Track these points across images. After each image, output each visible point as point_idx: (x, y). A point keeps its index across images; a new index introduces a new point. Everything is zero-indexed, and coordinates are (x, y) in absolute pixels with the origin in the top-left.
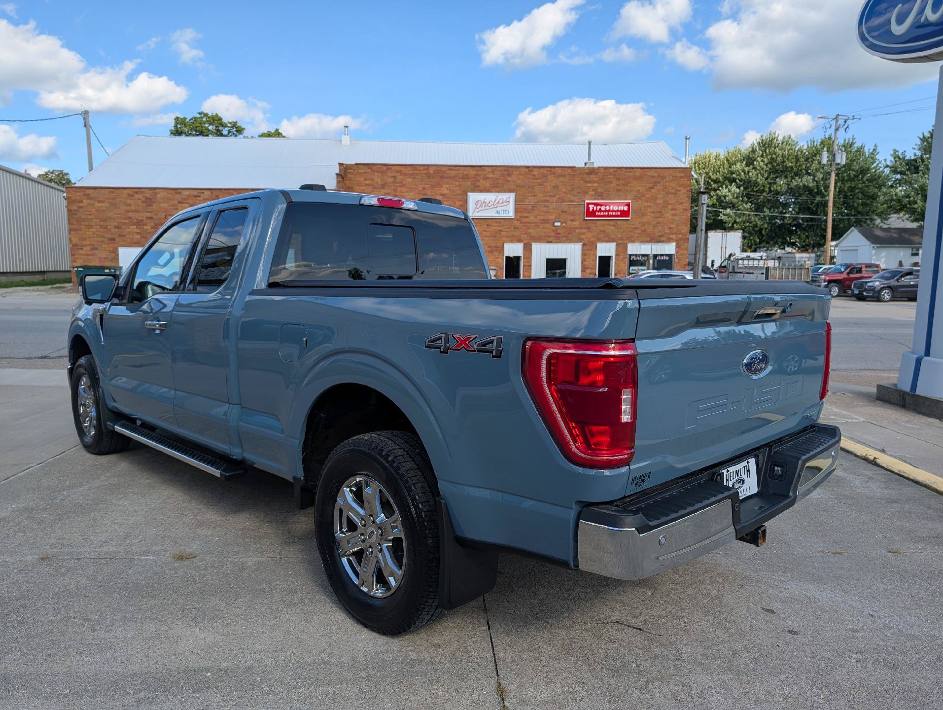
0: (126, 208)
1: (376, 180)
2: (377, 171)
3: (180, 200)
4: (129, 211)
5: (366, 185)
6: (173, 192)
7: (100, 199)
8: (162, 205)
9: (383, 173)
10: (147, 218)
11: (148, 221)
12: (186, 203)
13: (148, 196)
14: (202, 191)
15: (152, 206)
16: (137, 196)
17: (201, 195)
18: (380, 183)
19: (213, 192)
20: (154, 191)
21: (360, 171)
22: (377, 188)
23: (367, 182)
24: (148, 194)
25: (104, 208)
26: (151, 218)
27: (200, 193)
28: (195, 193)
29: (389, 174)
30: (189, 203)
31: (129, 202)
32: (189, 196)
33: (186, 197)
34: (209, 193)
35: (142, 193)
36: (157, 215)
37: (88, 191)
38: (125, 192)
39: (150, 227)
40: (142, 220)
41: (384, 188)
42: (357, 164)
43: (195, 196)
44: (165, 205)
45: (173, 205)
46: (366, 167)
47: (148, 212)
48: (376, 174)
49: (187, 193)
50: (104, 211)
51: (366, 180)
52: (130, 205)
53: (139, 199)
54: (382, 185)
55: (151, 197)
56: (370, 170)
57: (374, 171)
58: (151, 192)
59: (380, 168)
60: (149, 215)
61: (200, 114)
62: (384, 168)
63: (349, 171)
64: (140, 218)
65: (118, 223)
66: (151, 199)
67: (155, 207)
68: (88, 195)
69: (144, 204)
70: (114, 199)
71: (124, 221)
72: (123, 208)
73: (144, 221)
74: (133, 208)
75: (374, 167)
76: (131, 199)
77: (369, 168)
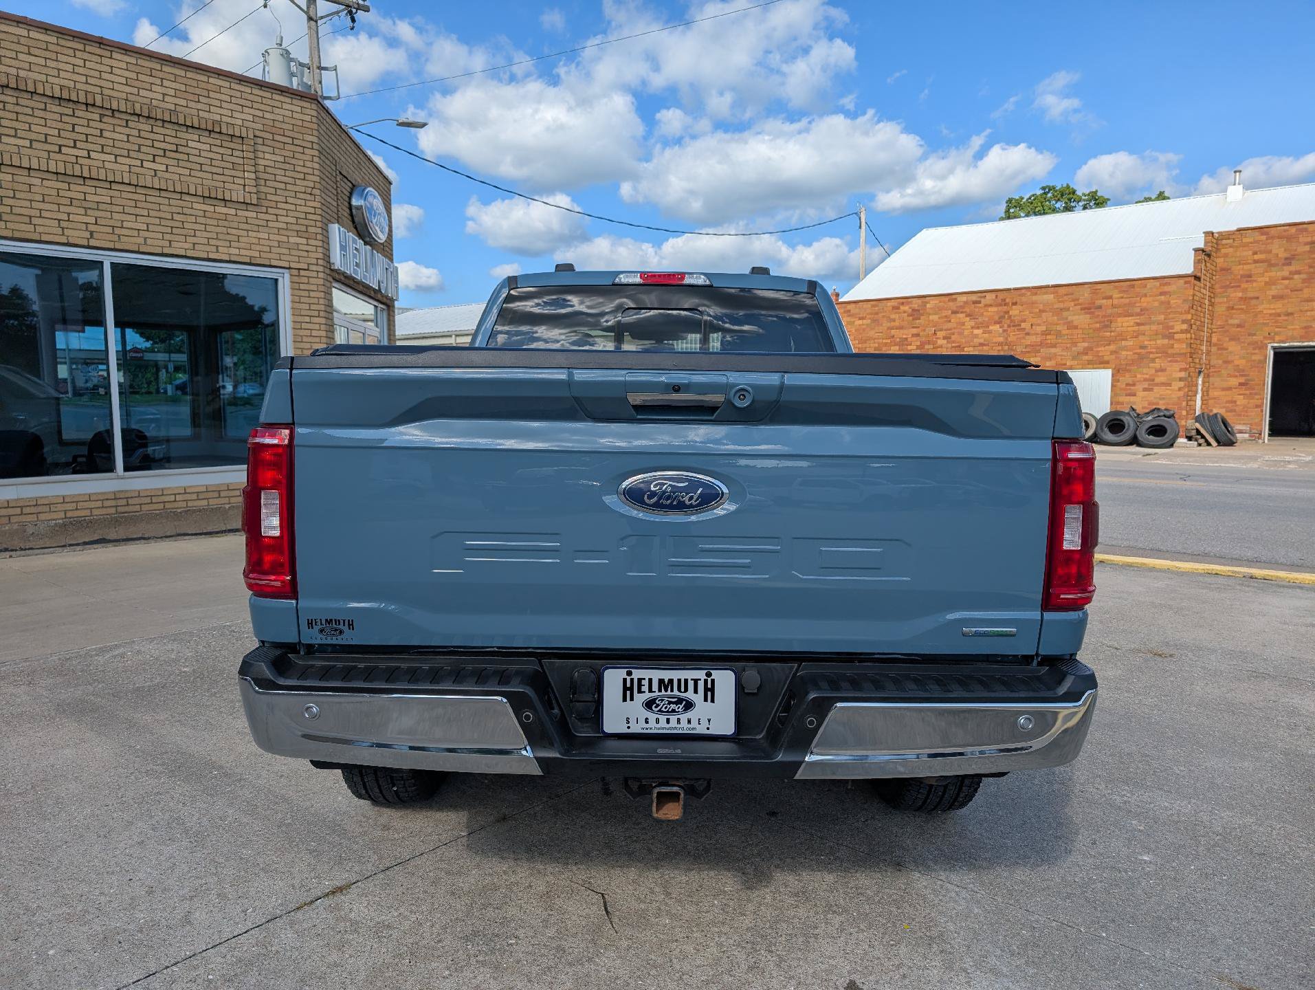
0: (889, 324)
1: (1274, 251)
2: (1279, 237)
3: (955, 309)
4: (892, 328)
5: (1256, 262)
6: (947, 299)
7: (861, 316)
8: (931, 317)
9: (1289, 239)
10: (913, 335)
11: (915, 339)
12: (962, 312)
13: (916, 306)
14: (984, 294)
15: (919, 319)
16: (902, 308)
17: (983, 300)
18: (1282, 255)
19: (999, 293)
20: (924, 300)
21: (1245, 240)
22: (1277, 265)
23: (1256, 257)
24: (916, 304)
25: (864, 327)
26: (918, 335)
27: (981, 297)
28: (974, 298)
29: (1301, 240)
30: (965, 312)
31: (893, 316)
32: (966, 303)
33: (962, 304)
34: (993, 296)
35: (908, 303)
36: (924, 330)
37: (849, 307)
38: (890, 304)
39: (915, 347)
40: (906, 339)
41: (1290, 264)
42: (1239, 230)
43: (975, 302)
44: (934, 318)
45: (946, 316)
46: (1256, 233)
47: (913, 327)
48: (1276, 241)
49: (964, 298)
50: (864, 330)
51: (1255, 253)
52: (894, 321)
53: (905, 312)
54: (1286, 259)
55: (919, 308)
56: (1264, 238)
57: (1273, 238)
58: (919, 301)
59: (1285, 231)
60: (915, 331)
61: (1043, 188)
62: (1293, 230)
63: (1224, 242)
64: (904, 336)
65: (878, 343)
66: (919, 311)
67: (922, 321)
68: (849, 311)
69: (911, 318)
70: (877, 314)
71: (884, 341)
72: (886, 324)
73: (909, 340)
74: (897, 324)
75: (1273, 231)
76: (896, 313)
77: (1262, 234)
